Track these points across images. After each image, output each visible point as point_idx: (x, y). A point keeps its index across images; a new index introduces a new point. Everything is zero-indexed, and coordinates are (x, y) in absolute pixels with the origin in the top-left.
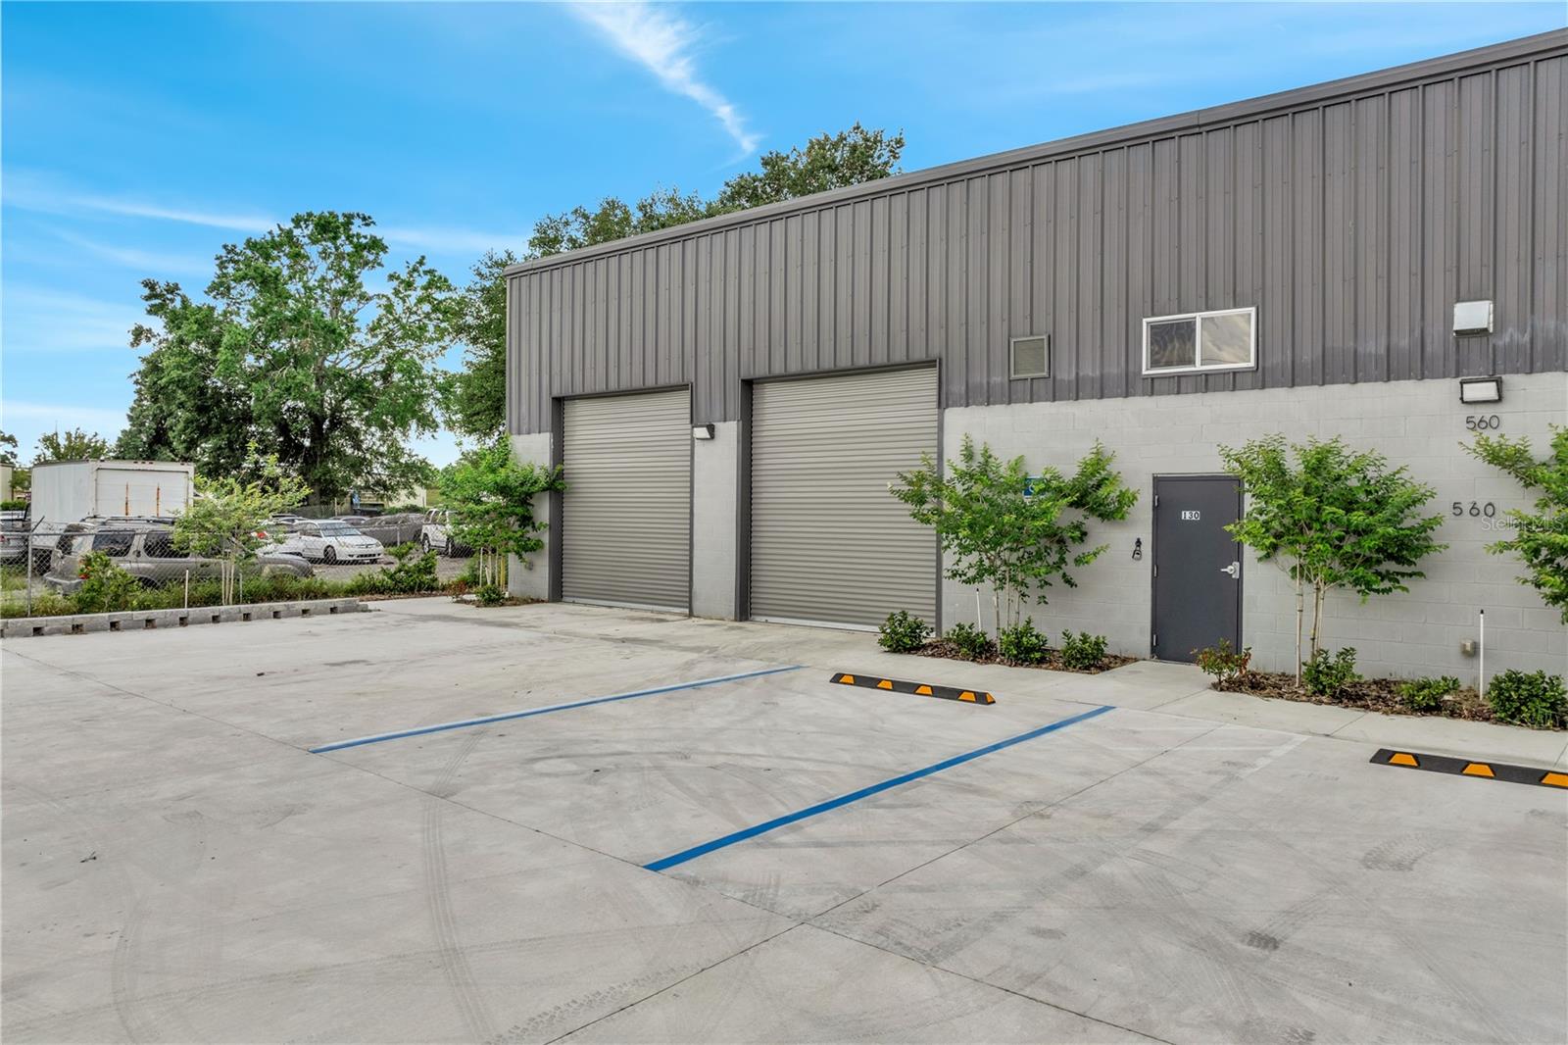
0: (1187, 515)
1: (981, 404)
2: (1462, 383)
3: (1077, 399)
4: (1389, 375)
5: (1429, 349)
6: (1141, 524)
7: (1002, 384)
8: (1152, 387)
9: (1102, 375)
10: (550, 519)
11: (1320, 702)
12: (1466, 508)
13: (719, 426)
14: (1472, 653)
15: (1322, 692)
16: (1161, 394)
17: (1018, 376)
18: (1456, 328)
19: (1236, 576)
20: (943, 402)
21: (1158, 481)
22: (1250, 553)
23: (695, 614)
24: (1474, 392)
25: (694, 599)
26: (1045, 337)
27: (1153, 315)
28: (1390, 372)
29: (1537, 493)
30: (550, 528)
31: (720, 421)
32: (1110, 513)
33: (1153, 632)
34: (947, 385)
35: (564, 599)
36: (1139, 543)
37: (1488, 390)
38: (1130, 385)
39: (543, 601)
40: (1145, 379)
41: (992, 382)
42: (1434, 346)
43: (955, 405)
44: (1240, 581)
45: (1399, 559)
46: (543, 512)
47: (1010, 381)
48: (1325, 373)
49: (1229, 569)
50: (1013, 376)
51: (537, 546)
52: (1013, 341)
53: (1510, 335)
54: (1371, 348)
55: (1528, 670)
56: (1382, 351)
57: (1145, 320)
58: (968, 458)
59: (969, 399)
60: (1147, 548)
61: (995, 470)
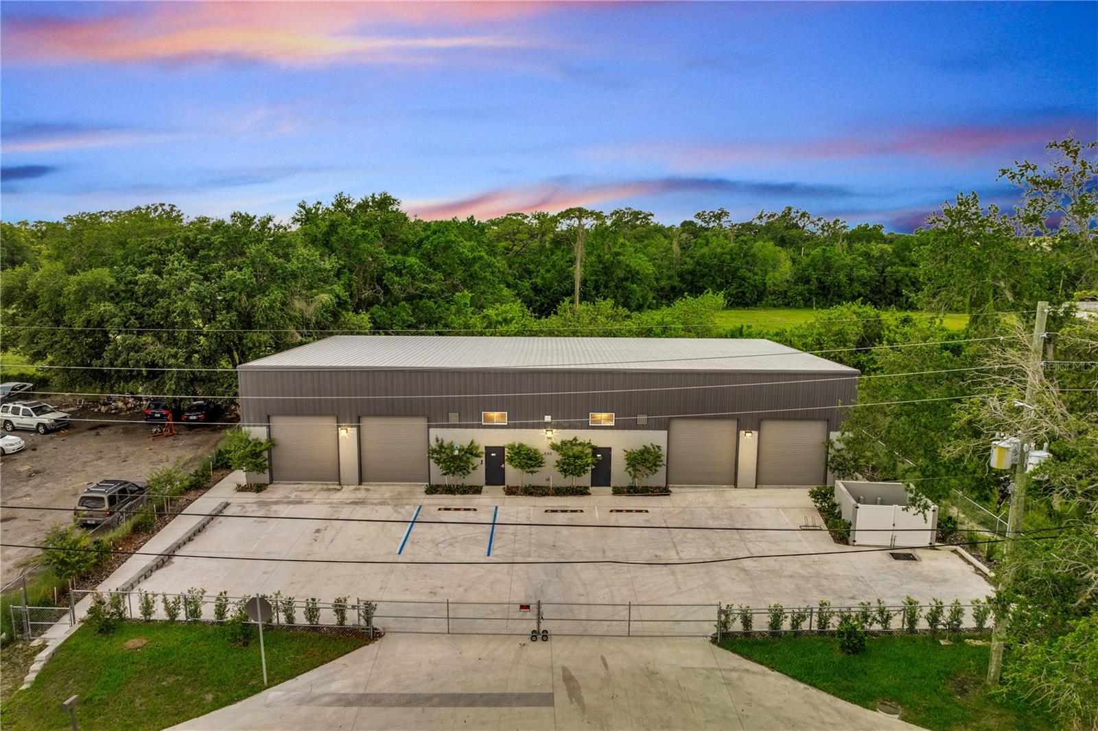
0: (493, 454)
1: (440, 428)
2: (546, 431)
3: (466, 428)
4: (533, 429)
5: (540, 424)
6: (483, 458)
7: (446, 423)
8: (484, 427)
9: (472, 424)
10: (268, 456)
11: (527, 496)
12: (547, 455)
13: (349, 429)
14: (548, 480)
15: (527, 493)
16: (487, 428)
18: (545, 420)
20: (429, 428)
21: (486, 448)
22: (507, 462)
23: (343, 485)
25: (341, 480)
26: (458, 413)
27: (485, 411)
28: (533, 427)
29: (558, 452)
30: (268, 460)
31: (350, 427)
32: (476, 454)
33: (486, 480)
34: (430, 422)
35: (273, 482)
36: (482, 461)
37: (550, 432)
38: (479, 426)
39: (268, 484)
40: (483, 425)
41: (443, 422)
42: (542, 423)
43: (432, 427)
44: (504, 468)
46: (265, 454)
48: (521, 426)
49: (502, 466)
50: (449, 422)
52: (449, 413)
53: (554, 423)
54: (530, 422)
56: (532, 423)
57: (483, 412)
58: (437, 441)
59: (436, 427)
60: (484, 462)
61: (445, 444)
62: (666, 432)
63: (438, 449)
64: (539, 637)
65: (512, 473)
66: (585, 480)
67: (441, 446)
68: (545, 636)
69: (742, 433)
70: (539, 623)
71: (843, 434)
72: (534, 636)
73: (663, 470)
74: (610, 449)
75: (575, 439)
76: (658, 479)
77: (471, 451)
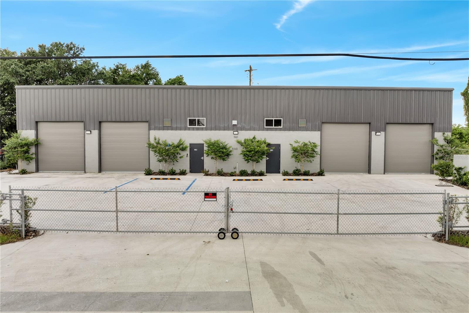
0: (195, 150)
1: (158, 130)
2: (234, 132)
3: (176, 130)
4: (224, 130)
5: (229, 127)
6: (188, 152)
7: (162, 127)
8: (189, 129)
9: (181, 127)
10: (35, 152)
11: (219, 176)
12: (234, 149)
13: (93, 131)
14: (235, 168)
15: (219, 175)
16: (191, 130)
17: (165, 126)
18: (233, 124)
19: (203, 159)
20: (150, 129)
21: (190, 144)
22: (205, 155)
23: (86, 172)
24: (235, 133)
25: (86, 169)
26: (170, 119)
27: (189, 117)
28: (224, 129)
29: (243, 147)
30: (35, 154)
31: (93, 130)
32: (183, 149)
33: (190, 168)
34: (150, 126)
35: (39, 172)
36: (187, 154)
37: (237, 133)
38: (186, 129)
39: (34, 172)
40: (188, 128)
41: (160, 126)
42: (230, 126)
43: (152, 130)
44: (203, 160)
45: (228, 156)
46: (33, 150)
47: (163, 126)
48: (216, 129)
49: (202, 158)
50: (164, 126)
51: (32, 159)
52: (164, 119)
53: (239, 126)
54: (222, 125)
55: (243, 170)
56: (223, 126)
57: (188, 118)
58: (155, 139)
59: (155, 129)
60: (189, 155)
61: (161, 142)
62: (319, 132)
63: (155, 145)
64: (228, 235)
65: (209, 163)
66: (262, 166)
67: (158, 143)
68: (235, 234)
69: (373, 133)
70: (228, 217)
71: (444, 134)
72: (222, 234)
73: (317, 159)
74: (279, 145)
75: (254, 138)
76: (314, 166)
77: (180, 146)
